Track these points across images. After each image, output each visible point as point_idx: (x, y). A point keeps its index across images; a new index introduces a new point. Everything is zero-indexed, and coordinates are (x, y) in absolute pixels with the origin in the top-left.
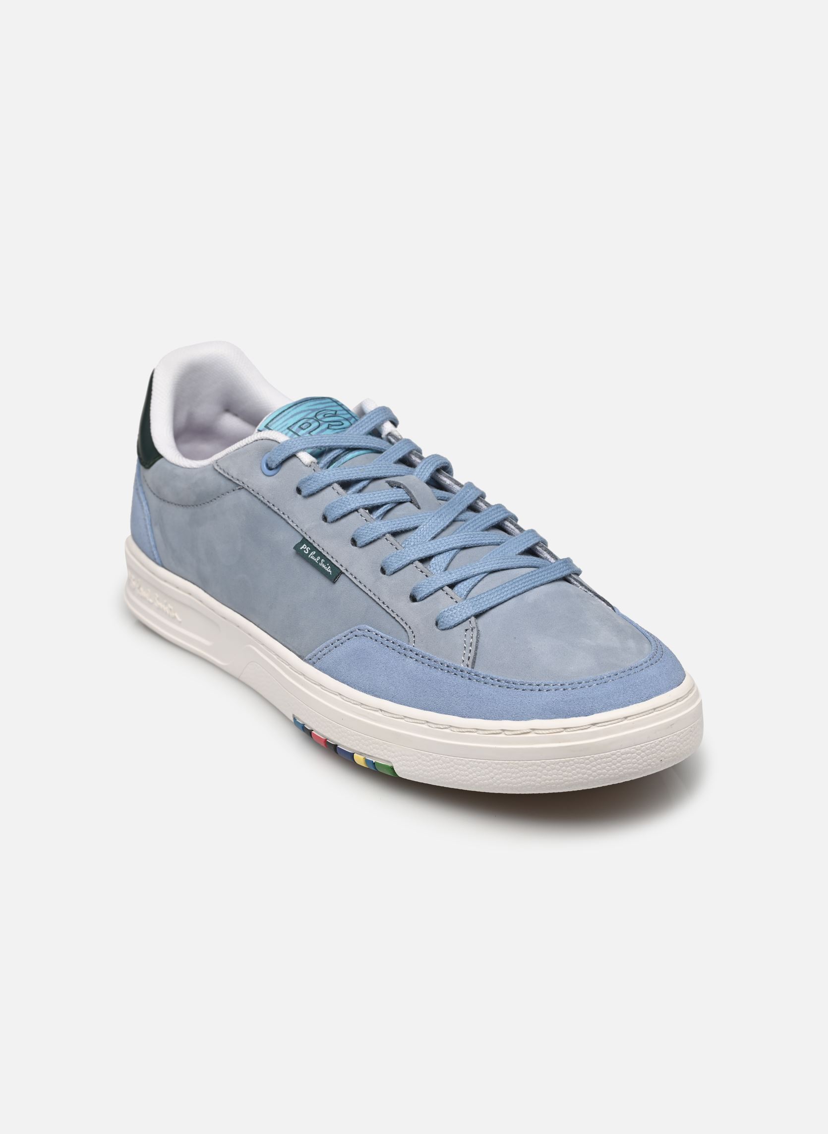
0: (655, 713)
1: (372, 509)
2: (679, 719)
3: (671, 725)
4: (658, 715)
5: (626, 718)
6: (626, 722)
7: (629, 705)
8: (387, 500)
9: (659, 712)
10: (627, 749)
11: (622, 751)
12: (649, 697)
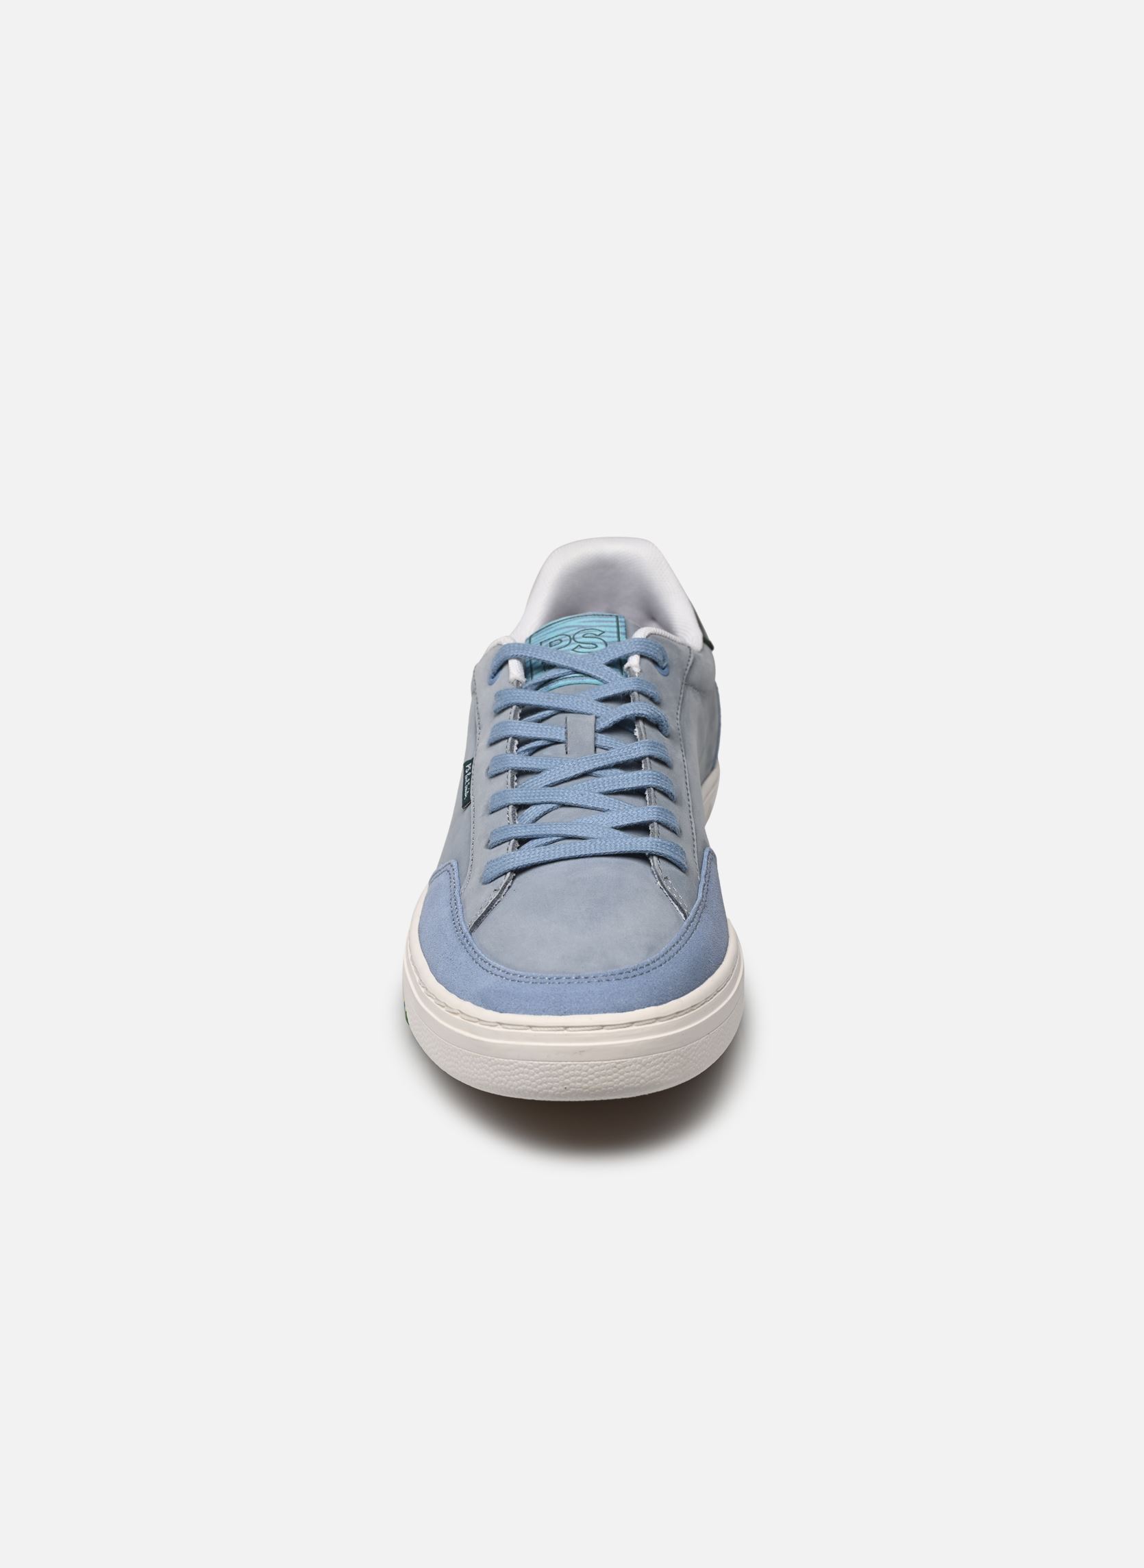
0: (565, 1032)
1: (523, 742)
2: (591, 1048)
3: (582, 1051)
4: (566, 1035)
5: (531, 1027)
6: (529, 1031)
7: (541, 1014)
8: (543, 736)
9: (569, 1032)
10: (525, 1062)
11: (520, 1062)
12: (565, 1013)
